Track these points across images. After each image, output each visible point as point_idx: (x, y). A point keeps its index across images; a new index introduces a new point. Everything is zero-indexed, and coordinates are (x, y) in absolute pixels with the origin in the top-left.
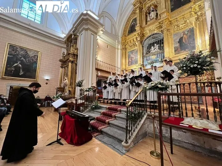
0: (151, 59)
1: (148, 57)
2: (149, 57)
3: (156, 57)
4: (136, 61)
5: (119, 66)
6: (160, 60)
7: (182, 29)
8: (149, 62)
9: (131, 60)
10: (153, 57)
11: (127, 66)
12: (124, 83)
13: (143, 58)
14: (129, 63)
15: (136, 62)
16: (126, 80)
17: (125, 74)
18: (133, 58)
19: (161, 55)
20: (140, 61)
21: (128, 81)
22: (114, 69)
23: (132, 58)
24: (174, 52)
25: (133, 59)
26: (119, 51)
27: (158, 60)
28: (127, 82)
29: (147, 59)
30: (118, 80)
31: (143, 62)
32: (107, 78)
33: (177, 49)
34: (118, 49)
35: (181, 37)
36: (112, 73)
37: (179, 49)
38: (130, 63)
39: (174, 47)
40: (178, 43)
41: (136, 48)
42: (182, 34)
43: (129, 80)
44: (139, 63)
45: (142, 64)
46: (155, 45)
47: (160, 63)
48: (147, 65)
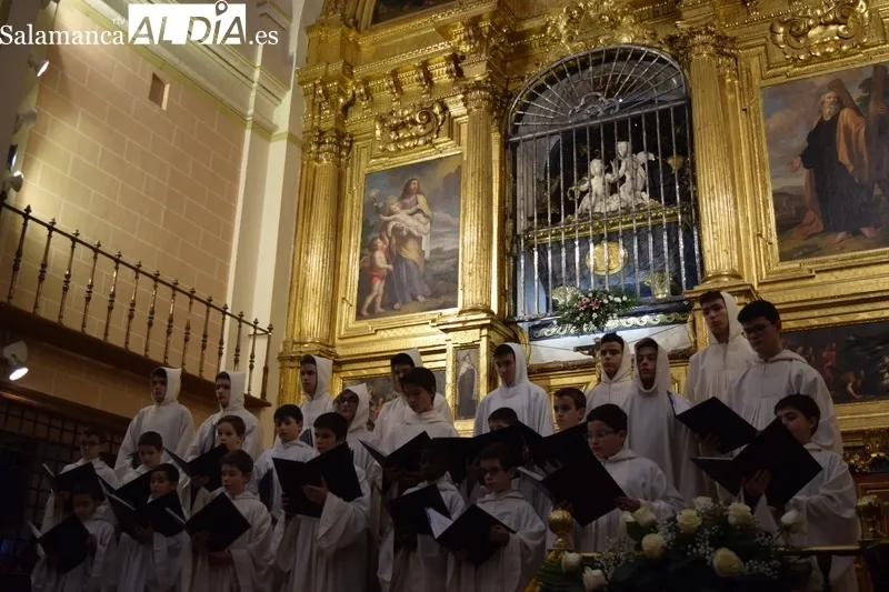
0: (585, 278)
1: (556, 252)
2: (571, 252)
3: (628, 261)
4: (438, 276)
5: (261, 310)
6: (662, 293)
7: (827, 57)
8: (564, 296)
9: (394, 257)
10: (606, 259)
11: (346, 314)
12: (315, 510)
13: (508, 256)
14: (365, 287)
15: (441, 289)
16: (334, 470)
17: (326, 404)
18: (411, 245)
19: (673, 245)
20: (477, 284)
21: (365, 488)
22: (196, 336)
23: (402, 237)
24: (774, 239)
25: (410, 253)
26: (277, 154)
27: (647, 291)
28: (350, 491)
29: (543, 268)
30: (245, 463)
31: (508, 293)
32: (114, 427)
33: (801, 212)
34: (264, 131)
35: (821, 122)
36: (174, 374)
37: (810, 215)
38: (379, 286)
39: (776, 195)
40: (798, 161)
41: (446, 147)
42: (829, 97)
43: (366, 472)
44: (467, 294)
45: (494, 308)
46: (622, 147)
47: (659, 317)
48: (545, 331)
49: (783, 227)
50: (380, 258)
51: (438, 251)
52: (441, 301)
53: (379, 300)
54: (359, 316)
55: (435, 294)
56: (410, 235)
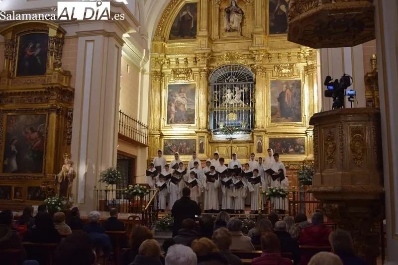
2: (224, 114)
4: (189, 115)
6: (244, 127)
7: (285, 76)
8: (221, 124)
9: (177, 109)
10: (231, 117)
14: (169, 116)
18: (182, 105)
19: (249, 117)
23: (179, 104)
24: (270, 118)
25: (182, 108)
26: (147, 78)
33: (276, 112)
34: (143, 72)
35: (282, 92)
37: (278, 113)
39: (271, 107)
40: (277, 100)
41: (191, 81)
42: (285, 86)
46: (237, 89)
47: (244, 132)
48: (217, 133)
49: (272, 115)
50: (173, 109)
51: (189, 109)
52: (190, 122)
53: (173, 120)
54: (168, 123)
55: (189, 120)
56: (181, 104)
